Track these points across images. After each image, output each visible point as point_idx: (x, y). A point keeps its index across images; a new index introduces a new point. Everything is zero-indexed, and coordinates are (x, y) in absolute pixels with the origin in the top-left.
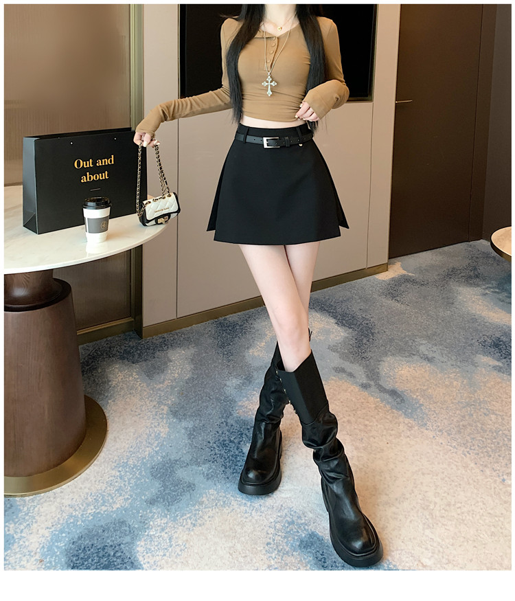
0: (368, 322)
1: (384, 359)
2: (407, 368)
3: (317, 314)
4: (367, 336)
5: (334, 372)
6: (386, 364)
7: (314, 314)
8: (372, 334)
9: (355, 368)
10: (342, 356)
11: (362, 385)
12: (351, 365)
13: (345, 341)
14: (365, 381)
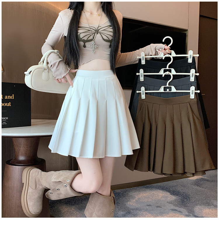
0: (186, 194)
1: (196, 206)
2: (208, 210)
3: (160, 191)
4: (186, 199)
5: (170, 210)
6: (197, 208)
7: (159, 191)
8: (189, 198)
9: (182, 209)
10: (175, 205)
11: (186, 215)
12: (179, 208)
13: (175, 200)
14: (187, 214)
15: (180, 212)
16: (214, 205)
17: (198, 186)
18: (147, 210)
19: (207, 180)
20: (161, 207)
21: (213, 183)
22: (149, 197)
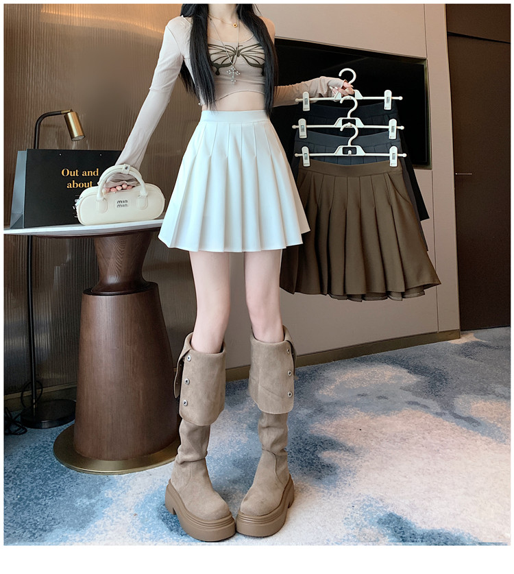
0: (441, 371)
1: (459, 396)
2: (483, 403)
3: (389, 366)
4: (440, 380)
5: (406, 404)
6: (461, 400)
7: (386, 366)
8: (446, 379)
9: (429, 402)
10: (415, 393)
11: (437, 413)
12: (424, 400)
13: (417, 384)
14: (439, 410)
15: (425, 406)
16: (495, 394)
17: (466, 356)
18: (356, 405)
19: (487, 346)
20: (387, 398)
21: (497, 351)
22: (364, 379)
